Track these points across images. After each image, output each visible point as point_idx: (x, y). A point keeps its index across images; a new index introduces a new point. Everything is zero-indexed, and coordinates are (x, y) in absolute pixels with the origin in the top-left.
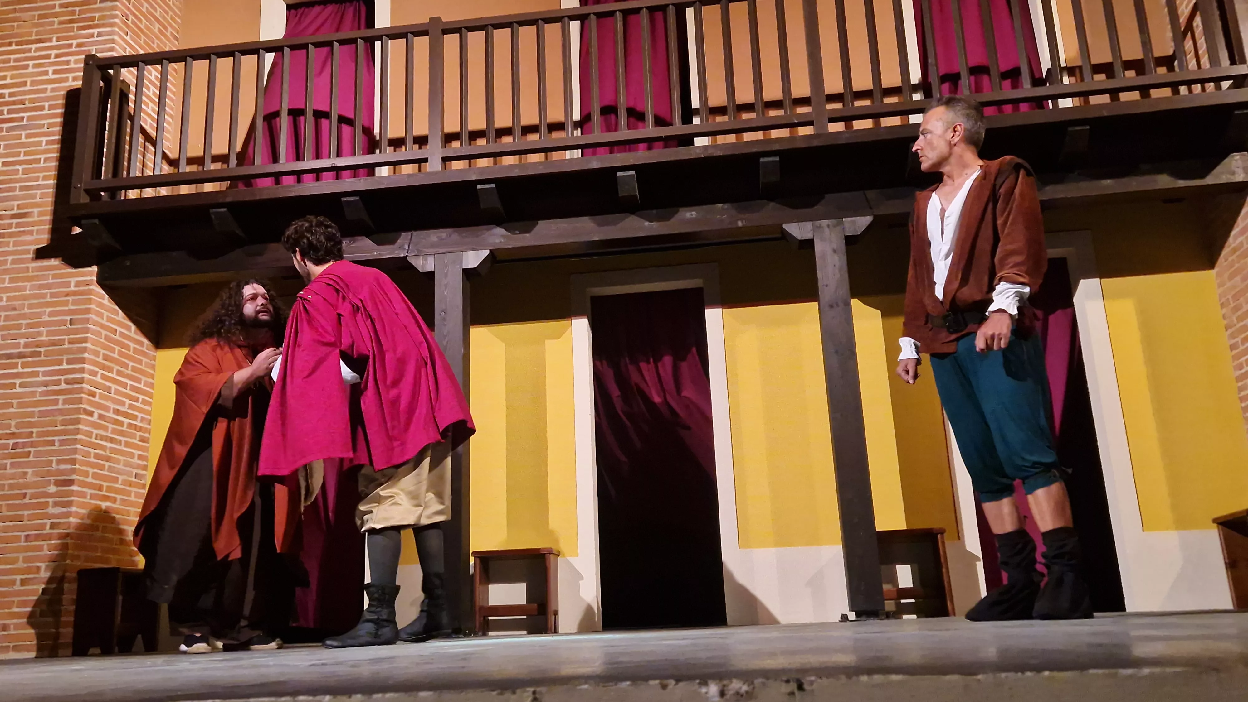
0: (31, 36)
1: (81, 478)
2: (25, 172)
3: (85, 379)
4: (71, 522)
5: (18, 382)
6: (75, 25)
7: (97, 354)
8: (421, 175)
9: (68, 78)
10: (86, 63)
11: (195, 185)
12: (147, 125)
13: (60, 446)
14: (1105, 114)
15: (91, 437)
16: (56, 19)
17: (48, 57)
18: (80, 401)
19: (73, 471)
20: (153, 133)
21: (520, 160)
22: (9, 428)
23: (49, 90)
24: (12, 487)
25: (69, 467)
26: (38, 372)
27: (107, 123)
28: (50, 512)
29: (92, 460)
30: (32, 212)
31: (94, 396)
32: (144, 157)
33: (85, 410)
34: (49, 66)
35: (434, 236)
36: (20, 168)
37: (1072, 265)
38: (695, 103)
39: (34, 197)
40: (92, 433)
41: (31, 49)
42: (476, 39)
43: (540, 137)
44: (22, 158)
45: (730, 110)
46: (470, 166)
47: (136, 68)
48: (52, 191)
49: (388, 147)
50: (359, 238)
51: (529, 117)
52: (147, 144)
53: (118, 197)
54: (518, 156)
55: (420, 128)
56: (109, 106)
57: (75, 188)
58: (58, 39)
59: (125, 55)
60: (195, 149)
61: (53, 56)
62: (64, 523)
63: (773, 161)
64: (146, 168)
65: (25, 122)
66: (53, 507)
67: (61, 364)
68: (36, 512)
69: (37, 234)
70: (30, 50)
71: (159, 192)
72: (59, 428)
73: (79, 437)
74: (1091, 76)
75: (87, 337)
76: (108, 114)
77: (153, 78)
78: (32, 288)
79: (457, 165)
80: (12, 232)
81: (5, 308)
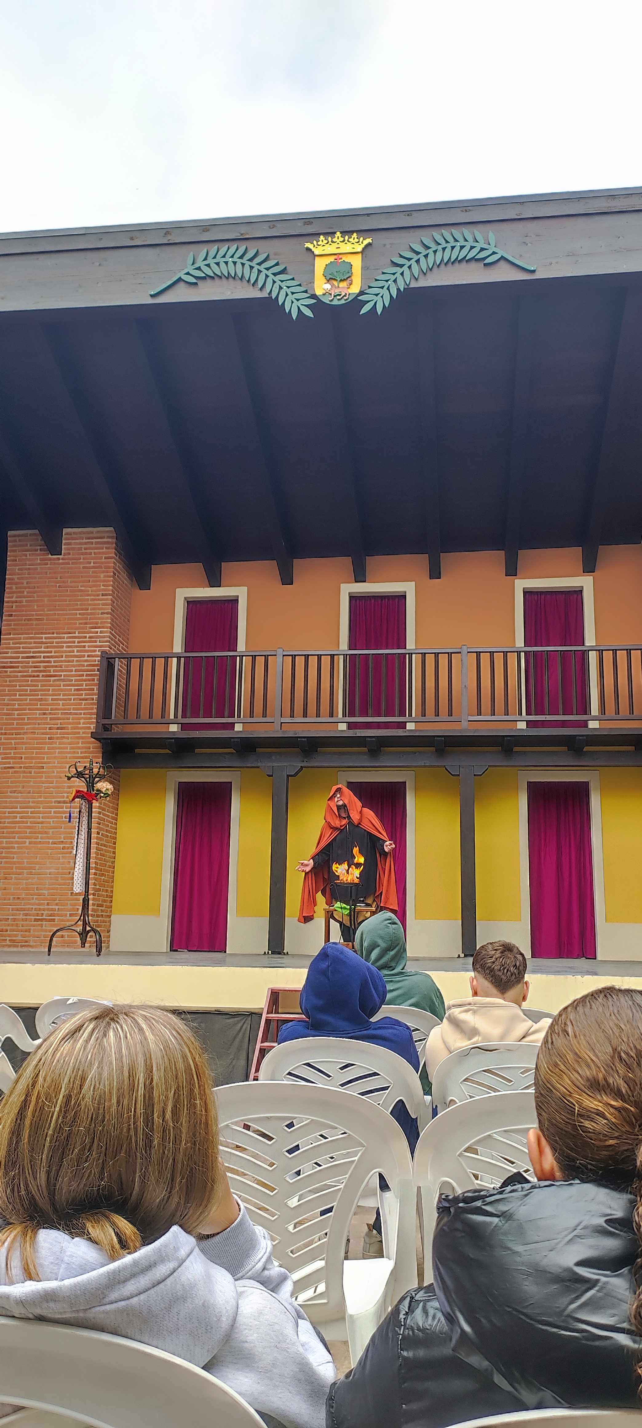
0: (65, 629)
2: (63, 705)
5: (64, 816)
6: (88, 626)
9: (85, 655)
16: (77, 622)
17: (74, 642)
22: (60, 840)
23: (75, 661)
24: (63, 870)
30: (68, 726)
34: (75, 648)
36: (61, 702)
39: (69, 717)
41: (64, 637)
44: (61, 697)
58: (79, 633)
61: (76, 642)
65: (62, 678)
80: (58, 737)
81: (55, 777)
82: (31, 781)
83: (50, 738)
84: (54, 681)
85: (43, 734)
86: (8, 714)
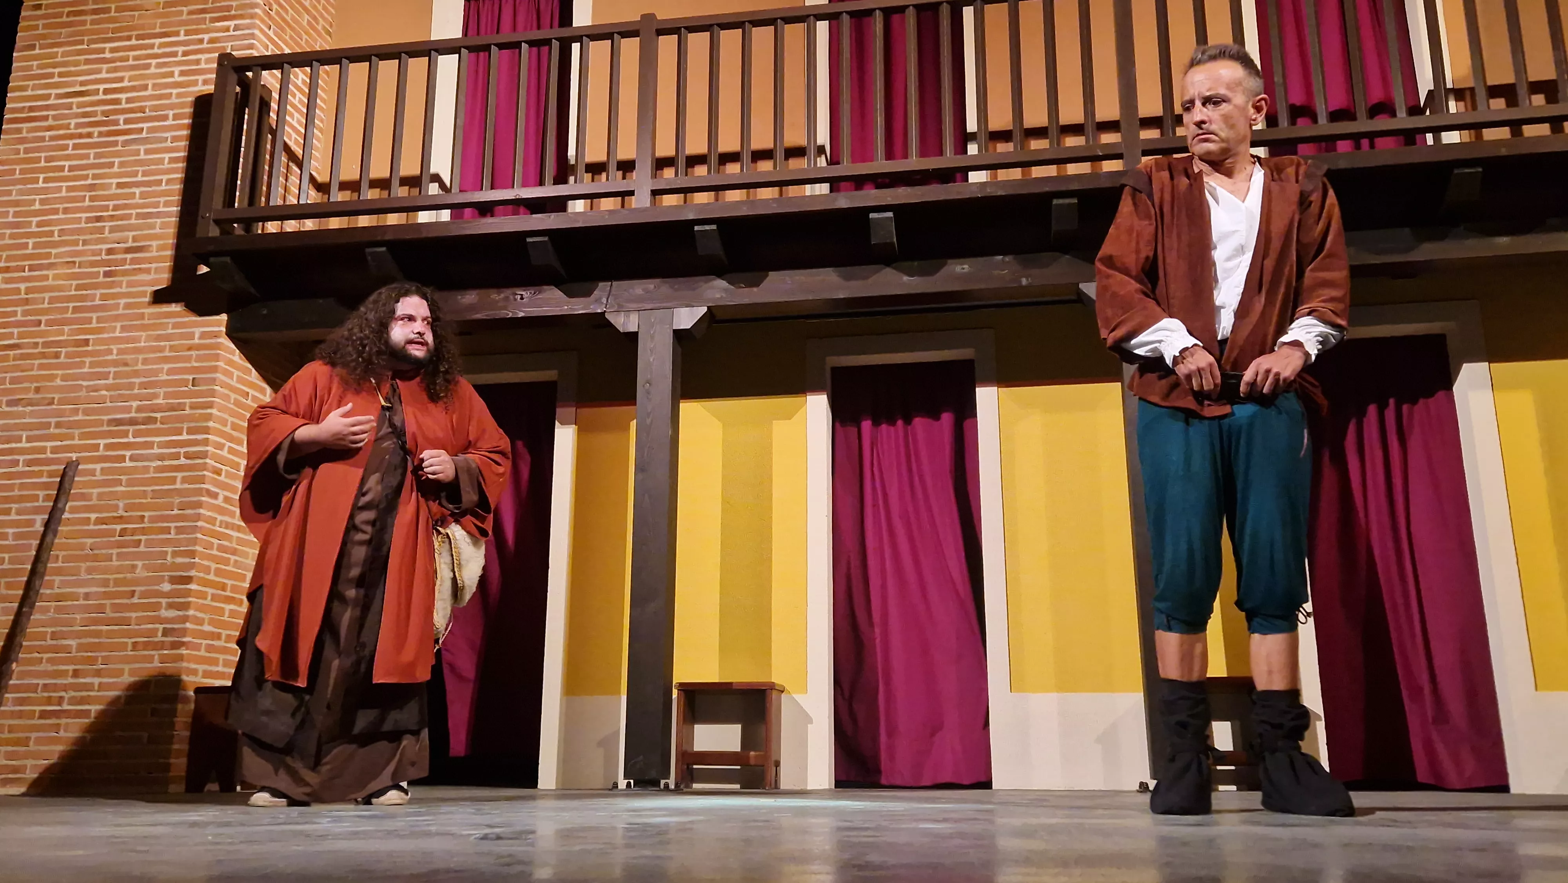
0: (155, 29)
1: (201, 575)
2: (143, 195)
3: (209, 453)
4: (188, 628)
5: (128, 454)
6: (208, 16)
7: (224, 423)
8: (624, 211)
9: (197, 80)
10: (220, 64)
11: (347, 218)
12: (291, 141)
13: (177, 534)
14: (1504, 152)
15: (214, 525)
16: (185, 9)
17: (175, 54)
18: (202, 480)
19: (192, 566)
20: (299, 151)
21: (748, 195)
22: (116, 511)
23: (174, 96)
24: (117, 582)
25: (187, 560)
26: (153, 443)
27: (244, 138)
28: (163, 616)
29: (215, 552)
30: (150, 246)
31: (219, 474)
32: (286, 180)
33: (208, 491)
34: (175, 66)
35: (639, 287)
36: (137, 191)
37: (1452, 345)
38: (972, 125)
39: (152, 226)
40: (216, 518)
41: (155, 44)
42: (698, 42)
43: (775, 167)
44: (140, 178)
45: (1017, 135)
46: (685, 202)
47: (280, 70)
48: (174, 220)
49: (585, 174)
50: (545, 287)
51: (762, 139)
52: (291, 164)
53: (254, 229)
54: (745, 190)
55: (626, 151)
56: (246, 117)
57: (203, 218)
58: (187, 33)
59: (267, 54)
60: (350, 171)
61: (180, 54)
62: (178, 629)
63: (1069, 205)
64: (289, 194)
65: (144, 135)
66: (166, 609)
67: (181, 434)
68: (145, 614)
69: (155, 273)
70: (152, 46)
71: (304, 223)
72: (176, 512)
73: (199, 524)
74: (1485, 102)
75: (213, 402)
76: (245, 127)
77: (299, 83)
78: (149, 338)
79: (670, 200)
80: (126, 270)
81: (115, 363)
82: (55, 376)
83: (107, 274)
84: (126, 143)
85: (93, 264)
86: (17, 225)
